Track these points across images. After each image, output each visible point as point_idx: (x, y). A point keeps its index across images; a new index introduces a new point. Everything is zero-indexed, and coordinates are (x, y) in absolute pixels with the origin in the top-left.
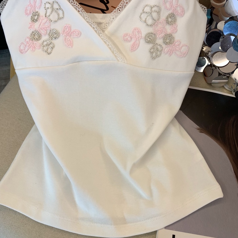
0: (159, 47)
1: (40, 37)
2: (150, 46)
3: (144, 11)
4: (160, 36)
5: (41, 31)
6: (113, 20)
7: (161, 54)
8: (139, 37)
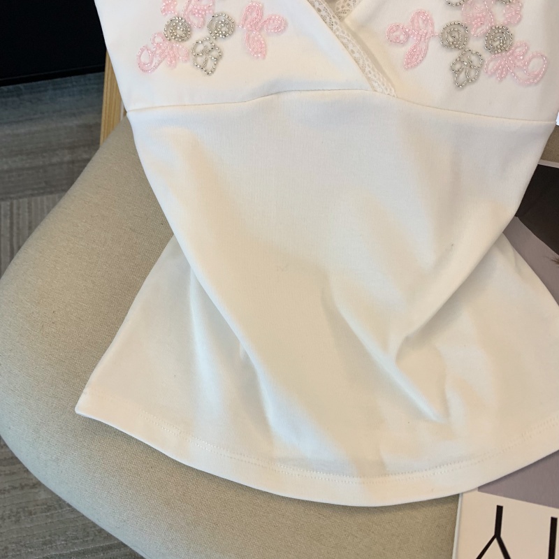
0: (474, 58)
1: (188, 32)
2: (454, 55)
4: (479, 30)
5: (192, 17)
7: (478, 76)
8: (426, 34)
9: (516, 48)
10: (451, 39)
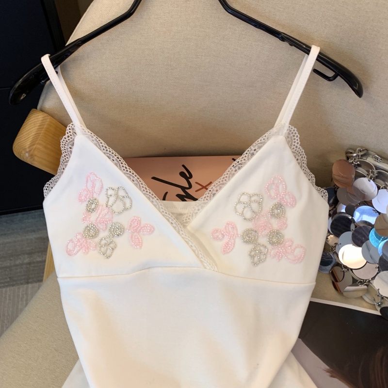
0: (262, 248)
1: (97, 233)
2: (250, 247)
3: (241, 200)
4: (263, 233)
5: (99, 225)
6: (198, 211)
7: (266, 258)
8: (233, 235)
9: (286, 243)
10: (248, 238)
